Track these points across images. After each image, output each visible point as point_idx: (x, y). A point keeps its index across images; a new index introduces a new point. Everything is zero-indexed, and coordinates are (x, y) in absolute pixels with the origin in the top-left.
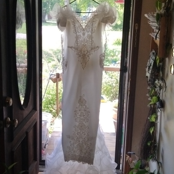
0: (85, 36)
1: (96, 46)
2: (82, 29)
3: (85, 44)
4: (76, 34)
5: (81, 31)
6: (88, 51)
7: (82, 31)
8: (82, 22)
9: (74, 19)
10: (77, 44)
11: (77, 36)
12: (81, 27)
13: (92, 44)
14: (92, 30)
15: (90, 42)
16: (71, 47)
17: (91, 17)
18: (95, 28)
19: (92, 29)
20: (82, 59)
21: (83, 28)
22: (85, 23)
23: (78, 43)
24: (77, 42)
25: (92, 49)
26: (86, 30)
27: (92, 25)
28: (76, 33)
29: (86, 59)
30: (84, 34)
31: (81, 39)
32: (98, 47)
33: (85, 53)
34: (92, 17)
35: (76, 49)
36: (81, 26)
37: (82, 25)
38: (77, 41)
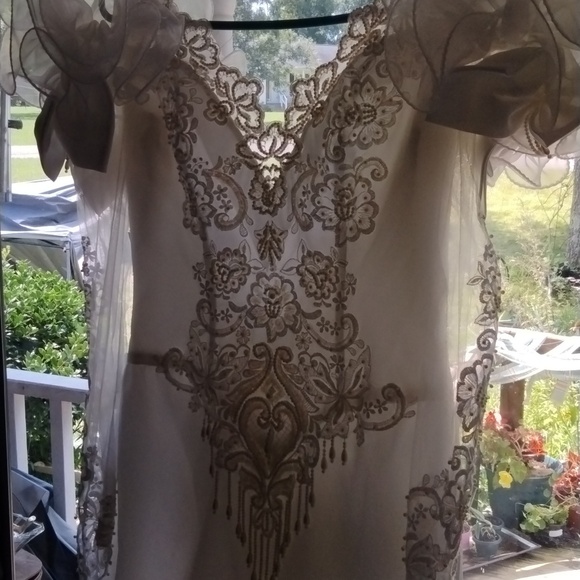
0: (279, 264)
1: (380, 380)
2: (258, 194)
3: (280, 342)
4: (204, 238)
5: (242, 214)
6: (299, 424)
7: (251, 213)
8: (253, 123)
9: (176, 94)
10: (214, 334)
11: (207, 255)
12: (244, 176)
13: (347, 355)
14: (338, 204)
15: (323, 325)
16: (163, 362)
17: (342, 66)
18: (377, 186)
19: (340, 194)
20: (250, 493)
21: (265, 186)
22: (287, 134)
23: (221, 325)
24: (214, 316)
25: (338, 409)
26: (287, 200)
27: (339, 152)
28: (204, 225)
29: (283, 499)
30: (270, 243)
31: (246, 290)
32: (393, 393)
33: (281, 436)
34: (349, 69)
35: (205, 383)
36: (250, 161)
37: (253, 147)
38: (207, 304)
